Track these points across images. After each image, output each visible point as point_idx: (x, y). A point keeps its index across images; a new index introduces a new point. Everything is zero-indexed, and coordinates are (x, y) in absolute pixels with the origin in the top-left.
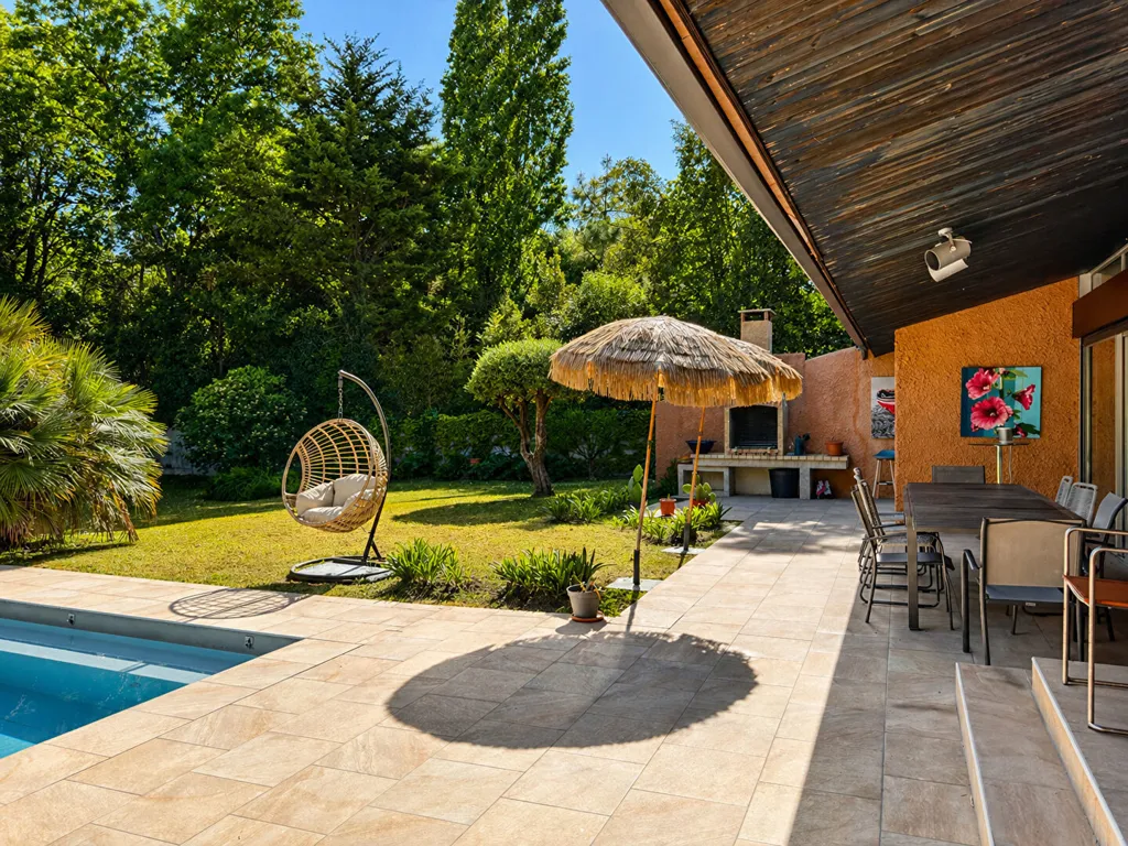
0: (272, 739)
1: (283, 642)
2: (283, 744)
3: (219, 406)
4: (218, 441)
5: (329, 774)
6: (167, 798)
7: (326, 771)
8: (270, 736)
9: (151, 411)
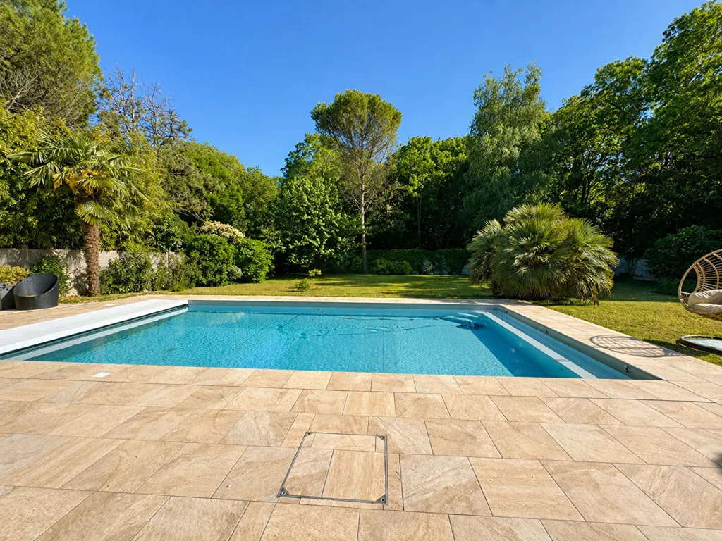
0: (596, 430)
1: (648, 376)
2: (601, 438)
3: (671, 248)
4: (670, 266)
5: (620, 478)
6: (517, 429)
7: (619, 474)
8: (598, 429)
9: (611, 246)
